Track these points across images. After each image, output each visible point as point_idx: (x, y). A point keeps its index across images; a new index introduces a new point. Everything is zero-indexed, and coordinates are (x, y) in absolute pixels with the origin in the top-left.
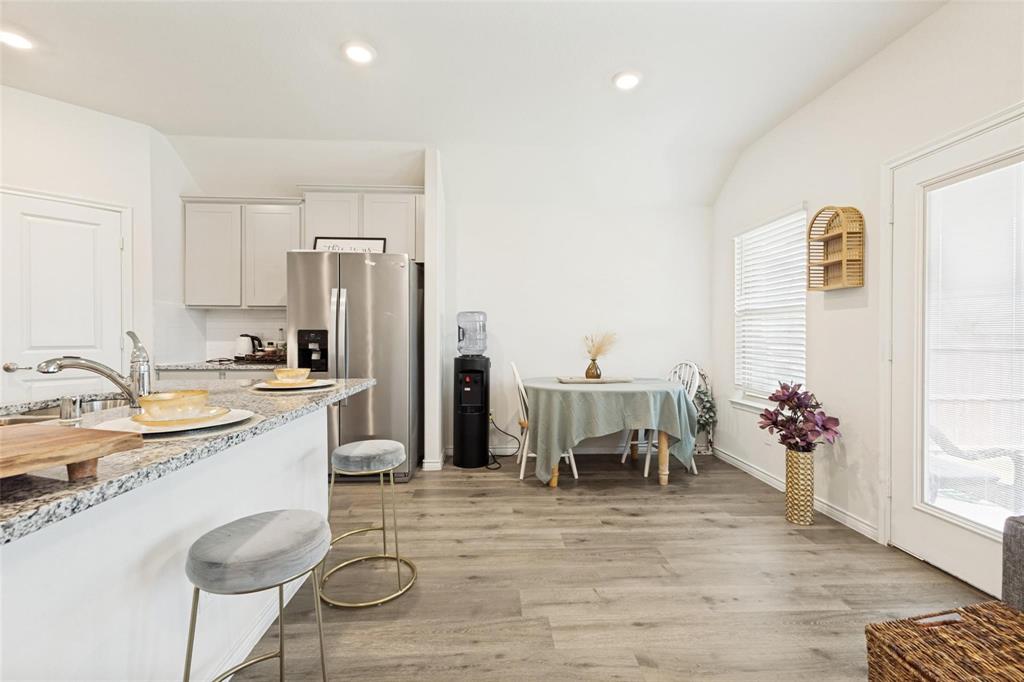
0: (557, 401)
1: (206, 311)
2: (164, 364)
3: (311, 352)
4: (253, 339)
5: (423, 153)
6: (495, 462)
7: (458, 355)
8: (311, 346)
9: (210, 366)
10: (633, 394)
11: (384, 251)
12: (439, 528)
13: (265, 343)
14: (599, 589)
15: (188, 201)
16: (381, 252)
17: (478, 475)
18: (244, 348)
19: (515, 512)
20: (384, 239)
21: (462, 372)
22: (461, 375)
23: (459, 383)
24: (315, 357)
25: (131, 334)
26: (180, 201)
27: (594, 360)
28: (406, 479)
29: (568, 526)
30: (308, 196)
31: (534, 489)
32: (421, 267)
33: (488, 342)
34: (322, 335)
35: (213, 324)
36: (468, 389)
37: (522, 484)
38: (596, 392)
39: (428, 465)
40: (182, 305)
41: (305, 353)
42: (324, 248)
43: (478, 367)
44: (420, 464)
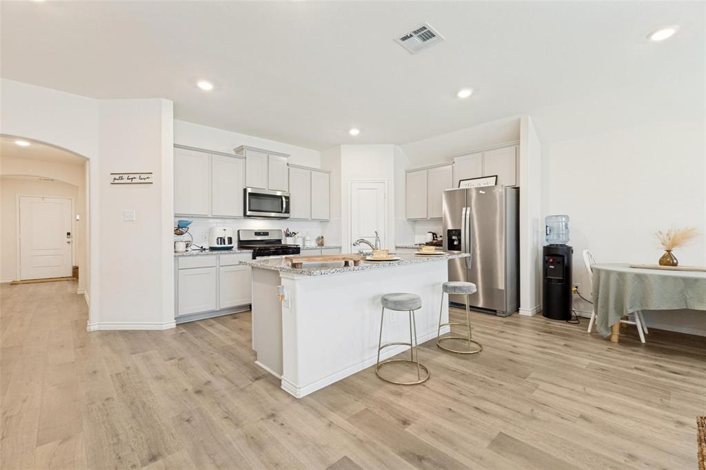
0: (613, 279)
1: (415, 221)
2: (398, 245)
3: (454, 240)
4: (433, 234)
5: (520, 120)
6: (577, 320)
7: (546, 244)
8: (454, 238)
9: (416, 246)
10: (696, 280)
11: (496, 184)
12: (508, 339)
13: (438, 236)
14: (587, 389)
15: (407, 172)
16: (494, 184)
17: (557, 324)
18: (429, 238)
19: (565, 345)
20: (496, 176)
21: (547, 255)
22: (546, 258)
23: (546, 262)
24: (456, 243)
25: (376, 232)
26: (404, 173)
27: (668, 251)
28: (504, 315)
29: (602, 362)
30: (456, 159)
31: (595, 340)
32: (517, 189)
33: (571, 236)
34: (458, 232)
35: (418, 227)
36: (553, 267)
37: (589, 335)
38: (651, 275)
39: (522, 312)
40: (405, 219)
41: (451, 241)
42: (464, 185)
43: (560, 253)
44: (517, 310)
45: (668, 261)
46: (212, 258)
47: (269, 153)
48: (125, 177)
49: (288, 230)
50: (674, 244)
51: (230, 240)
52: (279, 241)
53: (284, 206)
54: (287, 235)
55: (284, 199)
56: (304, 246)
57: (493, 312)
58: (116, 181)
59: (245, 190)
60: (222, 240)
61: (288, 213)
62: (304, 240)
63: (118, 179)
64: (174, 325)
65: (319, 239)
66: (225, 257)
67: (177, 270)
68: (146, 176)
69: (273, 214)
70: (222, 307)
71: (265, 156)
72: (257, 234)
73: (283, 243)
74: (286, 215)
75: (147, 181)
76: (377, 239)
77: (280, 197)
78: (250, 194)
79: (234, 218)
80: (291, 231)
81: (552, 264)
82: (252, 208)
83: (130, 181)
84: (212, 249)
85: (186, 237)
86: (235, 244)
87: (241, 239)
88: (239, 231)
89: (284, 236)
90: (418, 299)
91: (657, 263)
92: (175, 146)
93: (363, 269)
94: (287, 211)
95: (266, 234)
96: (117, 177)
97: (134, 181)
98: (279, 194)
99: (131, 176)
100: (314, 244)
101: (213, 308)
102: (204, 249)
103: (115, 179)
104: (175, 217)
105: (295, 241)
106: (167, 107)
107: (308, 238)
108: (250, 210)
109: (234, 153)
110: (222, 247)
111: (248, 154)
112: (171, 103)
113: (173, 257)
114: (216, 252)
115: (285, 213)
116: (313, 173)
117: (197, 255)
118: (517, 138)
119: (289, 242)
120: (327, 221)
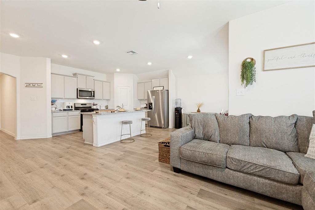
1: (141, 100)
5: (168, 70)
7: (176, 107)
8: (150, 105)
11: (163, 89)
15: (138, 83)
20: (163, 86)
21: (176, 110)
24: (151, 107)
26: (137, 84)
28: (164, 128)
32: (168, 91)
34: (152, 104)
35: (142, 102)
39: (169, 127)
40: (137, 99)
41: (150, 106)
42: (155, 89)
43: (179, 110)
44: (168, 127)
45: (199, 111)
46: (65, 113)
47: (87, 76)
48: (31, 84)
49: (94, 103)
50: (199, 107)
51: (72, 107)
52: (91, 107)
53: (93, 94)
54: (94, 105)
55: (92, 92)
56: (100, 109)
57: (160, 128)
58: (27, 86)
59: (77, 89)
60: (69, 107)
61: (94, 97)
62: (100, 106)
63: (28, 85)
64: (51, 136)
65: (106, 106)
66: (70, 113)
67: (53, 117)
68: (40, 84)
69: (88, 98)
70: (69, 130)
71: (85, 76)
72: (82, 104)
73: (92, 108)
74: (93, 98)
75: (40, 86)
76: (123, 106)
77: (91, 91)
78: (79, 90)
79: (73, 99)
80: (95, 103)
81: (176, 113)
82: (80, 95)
83: (33, 86)
84: (64, 110)
85: (54, 106)
86: (73, 108)
87: (76, 106)
88: (75, 104)
89: (92, 105)
90: (132, 121)
91: (196, 112)
92: (51, 73)
93: (116, 114)
94: (94, 96)
95: (85, 104)
96: (28, 84)
97: (35, 86)
98: (90, 90)
99: (34, 84)
100: (104, 108)
101: (66, 130)
102: (61, 110)
103: (27, 85)
104: (52, 98)
105: (97, 107)
106: (49, 61)
107: (102, 106)
108: (79, 96)
109: (73, 76)
110: (69, 109)
111: (79, 76)
112: (50, 59)
113: (51, 113)
114: (67, 111)
115: (93, 97)
116: (104, 82)
117: (58, 112)
118: (168, 75)
119: (95, 107)
120: (109, 100)
